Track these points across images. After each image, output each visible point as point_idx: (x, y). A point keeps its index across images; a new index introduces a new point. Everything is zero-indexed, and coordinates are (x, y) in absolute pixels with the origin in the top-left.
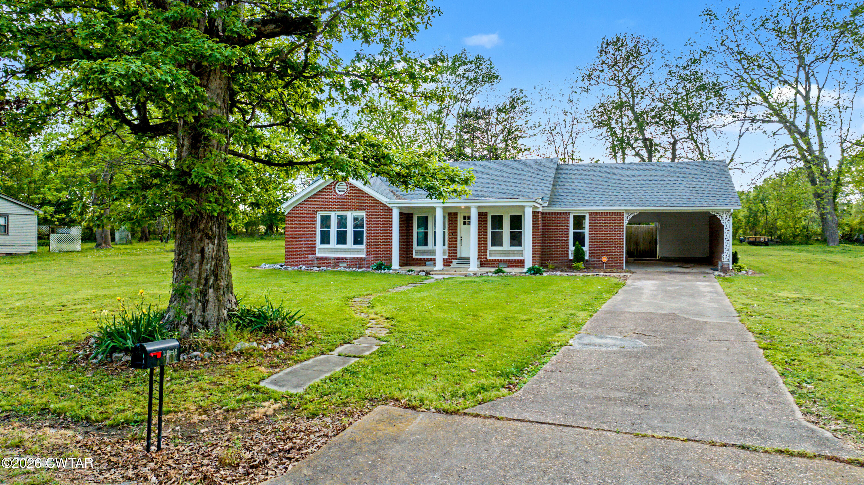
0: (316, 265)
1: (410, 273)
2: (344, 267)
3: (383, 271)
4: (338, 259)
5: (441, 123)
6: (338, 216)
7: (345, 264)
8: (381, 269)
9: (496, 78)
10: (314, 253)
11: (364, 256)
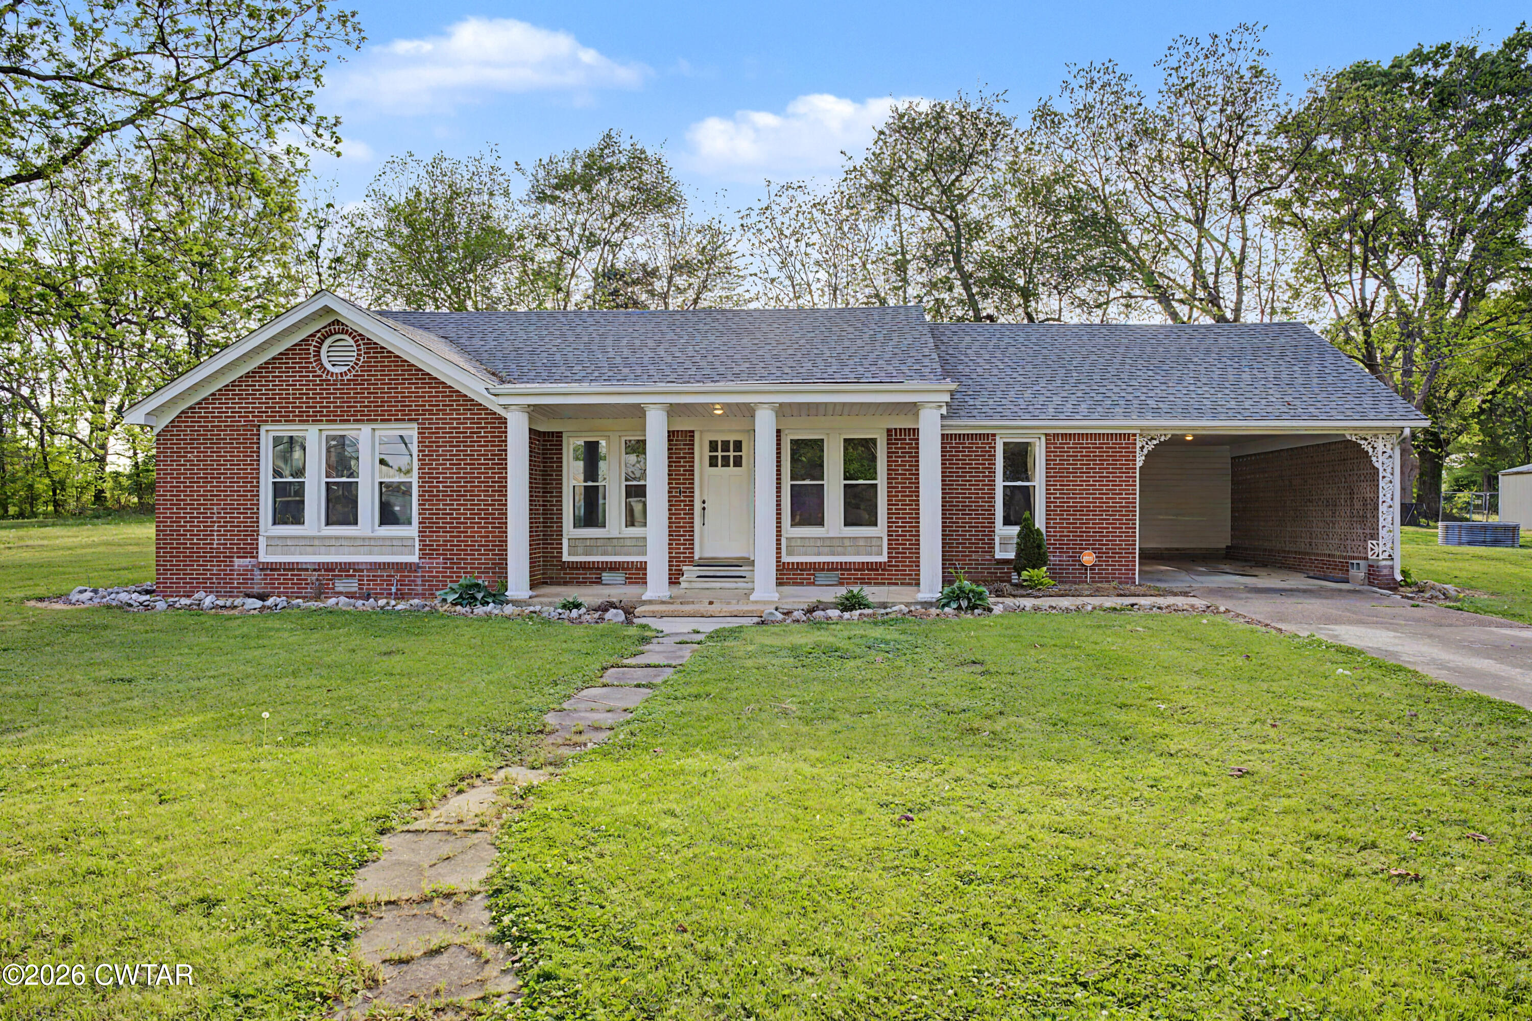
0: (256, 590)
1: (575, 613)
2: (350, 595)
3: (480, 610)
4: (329, 567)
5: (559, 290)
6: (328, 438)
7: (353, 586)
8: (472, 600)
9: (671, 200)
10: (252, 552)
11: (414, 559)
